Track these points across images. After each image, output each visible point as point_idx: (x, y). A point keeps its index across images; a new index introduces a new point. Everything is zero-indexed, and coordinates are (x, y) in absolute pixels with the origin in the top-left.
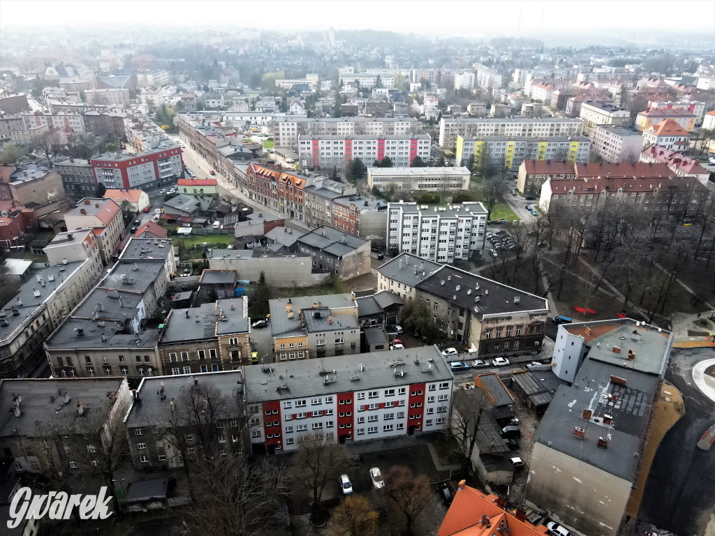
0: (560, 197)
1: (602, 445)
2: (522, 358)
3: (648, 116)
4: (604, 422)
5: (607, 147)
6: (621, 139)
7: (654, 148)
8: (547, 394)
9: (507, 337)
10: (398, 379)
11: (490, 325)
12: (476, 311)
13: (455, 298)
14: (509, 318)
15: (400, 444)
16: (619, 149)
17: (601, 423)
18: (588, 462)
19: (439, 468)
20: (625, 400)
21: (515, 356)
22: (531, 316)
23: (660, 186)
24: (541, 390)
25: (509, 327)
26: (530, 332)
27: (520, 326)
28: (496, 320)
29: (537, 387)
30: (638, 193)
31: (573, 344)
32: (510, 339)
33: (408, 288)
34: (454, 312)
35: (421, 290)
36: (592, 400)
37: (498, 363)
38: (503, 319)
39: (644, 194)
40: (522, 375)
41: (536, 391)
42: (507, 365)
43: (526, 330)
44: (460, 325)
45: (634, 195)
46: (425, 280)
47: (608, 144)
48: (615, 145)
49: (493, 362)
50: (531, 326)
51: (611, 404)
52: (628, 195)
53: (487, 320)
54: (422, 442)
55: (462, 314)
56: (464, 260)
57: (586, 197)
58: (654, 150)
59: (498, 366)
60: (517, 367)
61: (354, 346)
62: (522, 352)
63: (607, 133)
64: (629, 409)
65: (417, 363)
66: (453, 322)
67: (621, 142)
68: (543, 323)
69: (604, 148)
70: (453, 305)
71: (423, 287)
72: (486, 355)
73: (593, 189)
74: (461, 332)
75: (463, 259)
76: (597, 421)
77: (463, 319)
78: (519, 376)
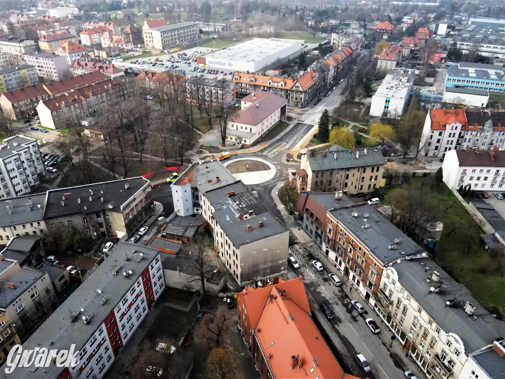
0: (57, 112)
1: (262, 225)
2: (151, 221)
3: (48, 42)
4: (250, 215)
5: (42, 69)
6: (52, 61)
7: (78, 63)
8: (189, 228)
9: (138, 212)
10: (131, 277)
11: (127, 211)
12: (111, 207)
13: (86, 209)
14: (134, 199)
15: (151, 319)
16: (54, 69)
17: (249, 217)
18: (266, 237)
19: (187, 310)
20: (243, 201)
21: (146, 222)
22: (144, 190)
23: (110, 85)
24: (184, 228)
25: (137, 205)
26: (147, 201)
27: (141, 201)
28: (128, 205)
29: (181, 228)
30: (101, 94)
31: (186, 191)
32: (140, 213)
33: (35, 224)
34: (91, 218)
35: (50, 218)
36: (232, 210)
37: (144, 232)
38: (131, 202)
39: (104, 93)
40: (167, 227)
41: (183, 231)
42: (148, 230)
43: (145, 202)
44: (101, 225)
45: (99, 96)
46: (46, 210)
47: (42, 67)
48: (48, 66)
49: (139, 233)
50: (146, 198)
51: (241, 206)
52: (96, 96)
53: (124, 209)
54: (161, 307)
55: (99, 216)
56: (38, 185)
57: (74, 106)
58: (79, 64)
59: (145, 234)
60: (154, 227)
61: (48, 290)
62: (147, 217)
63: (36, 58)
64: (249, 203)
65: (128, 260)
66: (93, 226)
67: (53, 63)
68: (150, 191)
69: (40, 70)
70: (88, 214)
71: (50, 215)
72: (132, 233)
73: (76, 99)
74: (103, 229)
75: (36, 184)
76: (246, 217)
77: (101, 220)
78: (166, 229)
